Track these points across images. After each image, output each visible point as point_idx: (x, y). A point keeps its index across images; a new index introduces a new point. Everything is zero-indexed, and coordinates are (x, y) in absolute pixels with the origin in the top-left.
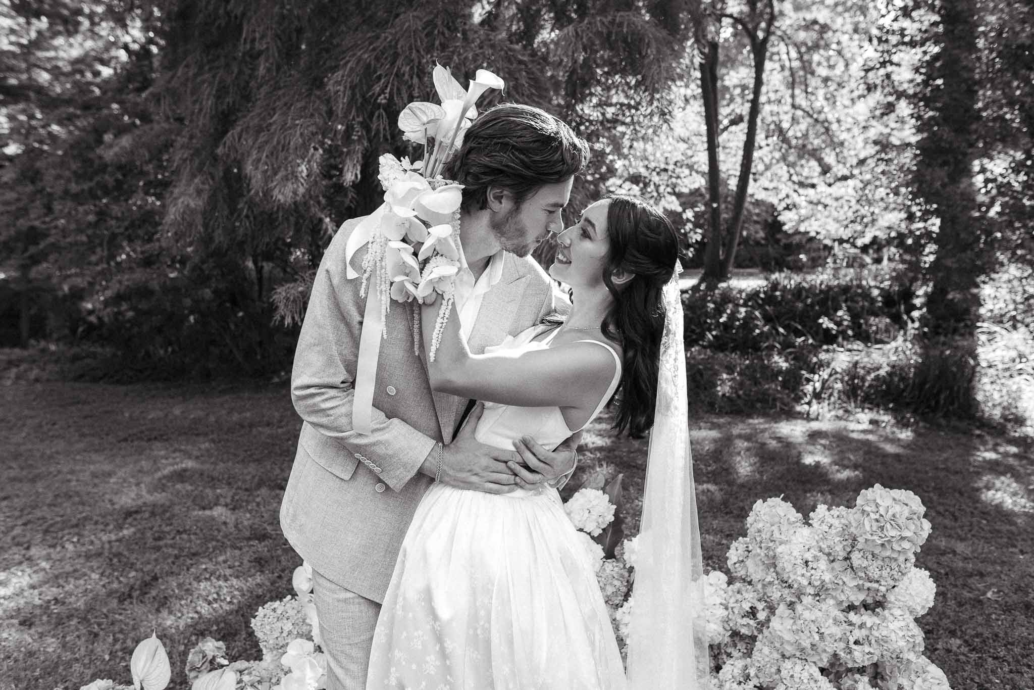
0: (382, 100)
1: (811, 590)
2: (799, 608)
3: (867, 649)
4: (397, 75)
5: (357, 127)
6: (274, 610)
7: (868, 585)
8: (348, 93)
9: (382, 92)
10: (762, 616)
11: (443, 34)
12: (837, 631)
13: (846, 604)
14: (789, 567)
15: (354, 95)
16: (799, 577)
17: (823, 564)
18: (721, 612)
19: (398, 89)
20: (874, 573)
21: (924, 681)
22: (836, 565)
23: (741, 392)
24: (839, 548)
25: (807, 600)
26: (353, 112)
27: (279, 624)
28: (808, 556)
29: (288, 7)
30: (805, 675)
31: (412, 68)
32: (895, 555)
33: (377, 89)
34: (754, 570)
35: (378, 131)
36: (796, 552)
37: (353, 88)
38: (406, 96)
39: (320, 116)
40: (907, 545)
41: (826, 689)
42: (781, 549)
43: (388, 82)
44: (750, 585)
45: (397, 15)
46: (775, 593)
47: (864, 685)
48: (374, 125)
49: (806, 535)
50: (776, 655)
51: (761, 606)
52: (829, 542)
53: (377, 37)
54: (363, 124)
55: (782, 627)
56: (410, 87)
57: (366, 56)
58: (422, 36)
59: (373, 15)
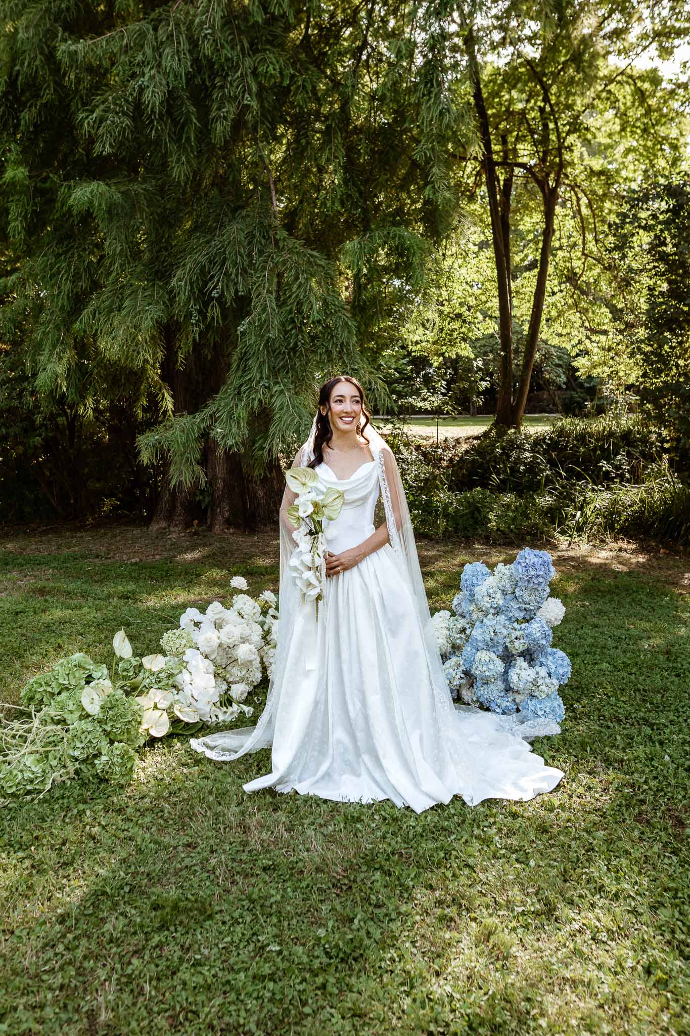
0: (215, 294)
1: (492, 611)
2: (485, 621)
3: (522, 641)
4: (225, 274)
5: (195, 313)
6: (174, 634)
7: (524, 606)
8: (188, 288)
9: (215, 288)
10: (468, 632)
11: (260, 242)
12: (505, 632)
13: (513, 619)
14: (480, 598)
15: (192, 288)
16: (486, 603)
17: (499, 595)
18: (445, 632)
19: (227, 286)
20: (527, 599)
21: (554, 659)
22: (508, 597)
24: (508, 586)
25: (490, 616)
26: (192, 303)
27: (178, 641)
28: (491, 591)
30: (488, 658)
31: (237, 270)
32: (535, 586)
33: (210, 285)
34: (466, 607)
35: (213, 318)
36: (484, 589)
37: (191, 284)
38: (232, 291)
39: (164, 303)
40: (541, 580)
41: (499, 666)
42: (476, 589)
43: (219, 280)
44: (464, 617)
45: (223, 225)
46: (475, 616)
47: (521, 662)
48: (209, 314)
49: (491, 581)
50: (474, 651)
51: (467, 626)
52: (503, 583)
53: (208, 242)
54: (200, 312)
55: (477, 633)
56: (236, 284)
57: (200, 258)
58: (245, 244)
59: (204, 223)
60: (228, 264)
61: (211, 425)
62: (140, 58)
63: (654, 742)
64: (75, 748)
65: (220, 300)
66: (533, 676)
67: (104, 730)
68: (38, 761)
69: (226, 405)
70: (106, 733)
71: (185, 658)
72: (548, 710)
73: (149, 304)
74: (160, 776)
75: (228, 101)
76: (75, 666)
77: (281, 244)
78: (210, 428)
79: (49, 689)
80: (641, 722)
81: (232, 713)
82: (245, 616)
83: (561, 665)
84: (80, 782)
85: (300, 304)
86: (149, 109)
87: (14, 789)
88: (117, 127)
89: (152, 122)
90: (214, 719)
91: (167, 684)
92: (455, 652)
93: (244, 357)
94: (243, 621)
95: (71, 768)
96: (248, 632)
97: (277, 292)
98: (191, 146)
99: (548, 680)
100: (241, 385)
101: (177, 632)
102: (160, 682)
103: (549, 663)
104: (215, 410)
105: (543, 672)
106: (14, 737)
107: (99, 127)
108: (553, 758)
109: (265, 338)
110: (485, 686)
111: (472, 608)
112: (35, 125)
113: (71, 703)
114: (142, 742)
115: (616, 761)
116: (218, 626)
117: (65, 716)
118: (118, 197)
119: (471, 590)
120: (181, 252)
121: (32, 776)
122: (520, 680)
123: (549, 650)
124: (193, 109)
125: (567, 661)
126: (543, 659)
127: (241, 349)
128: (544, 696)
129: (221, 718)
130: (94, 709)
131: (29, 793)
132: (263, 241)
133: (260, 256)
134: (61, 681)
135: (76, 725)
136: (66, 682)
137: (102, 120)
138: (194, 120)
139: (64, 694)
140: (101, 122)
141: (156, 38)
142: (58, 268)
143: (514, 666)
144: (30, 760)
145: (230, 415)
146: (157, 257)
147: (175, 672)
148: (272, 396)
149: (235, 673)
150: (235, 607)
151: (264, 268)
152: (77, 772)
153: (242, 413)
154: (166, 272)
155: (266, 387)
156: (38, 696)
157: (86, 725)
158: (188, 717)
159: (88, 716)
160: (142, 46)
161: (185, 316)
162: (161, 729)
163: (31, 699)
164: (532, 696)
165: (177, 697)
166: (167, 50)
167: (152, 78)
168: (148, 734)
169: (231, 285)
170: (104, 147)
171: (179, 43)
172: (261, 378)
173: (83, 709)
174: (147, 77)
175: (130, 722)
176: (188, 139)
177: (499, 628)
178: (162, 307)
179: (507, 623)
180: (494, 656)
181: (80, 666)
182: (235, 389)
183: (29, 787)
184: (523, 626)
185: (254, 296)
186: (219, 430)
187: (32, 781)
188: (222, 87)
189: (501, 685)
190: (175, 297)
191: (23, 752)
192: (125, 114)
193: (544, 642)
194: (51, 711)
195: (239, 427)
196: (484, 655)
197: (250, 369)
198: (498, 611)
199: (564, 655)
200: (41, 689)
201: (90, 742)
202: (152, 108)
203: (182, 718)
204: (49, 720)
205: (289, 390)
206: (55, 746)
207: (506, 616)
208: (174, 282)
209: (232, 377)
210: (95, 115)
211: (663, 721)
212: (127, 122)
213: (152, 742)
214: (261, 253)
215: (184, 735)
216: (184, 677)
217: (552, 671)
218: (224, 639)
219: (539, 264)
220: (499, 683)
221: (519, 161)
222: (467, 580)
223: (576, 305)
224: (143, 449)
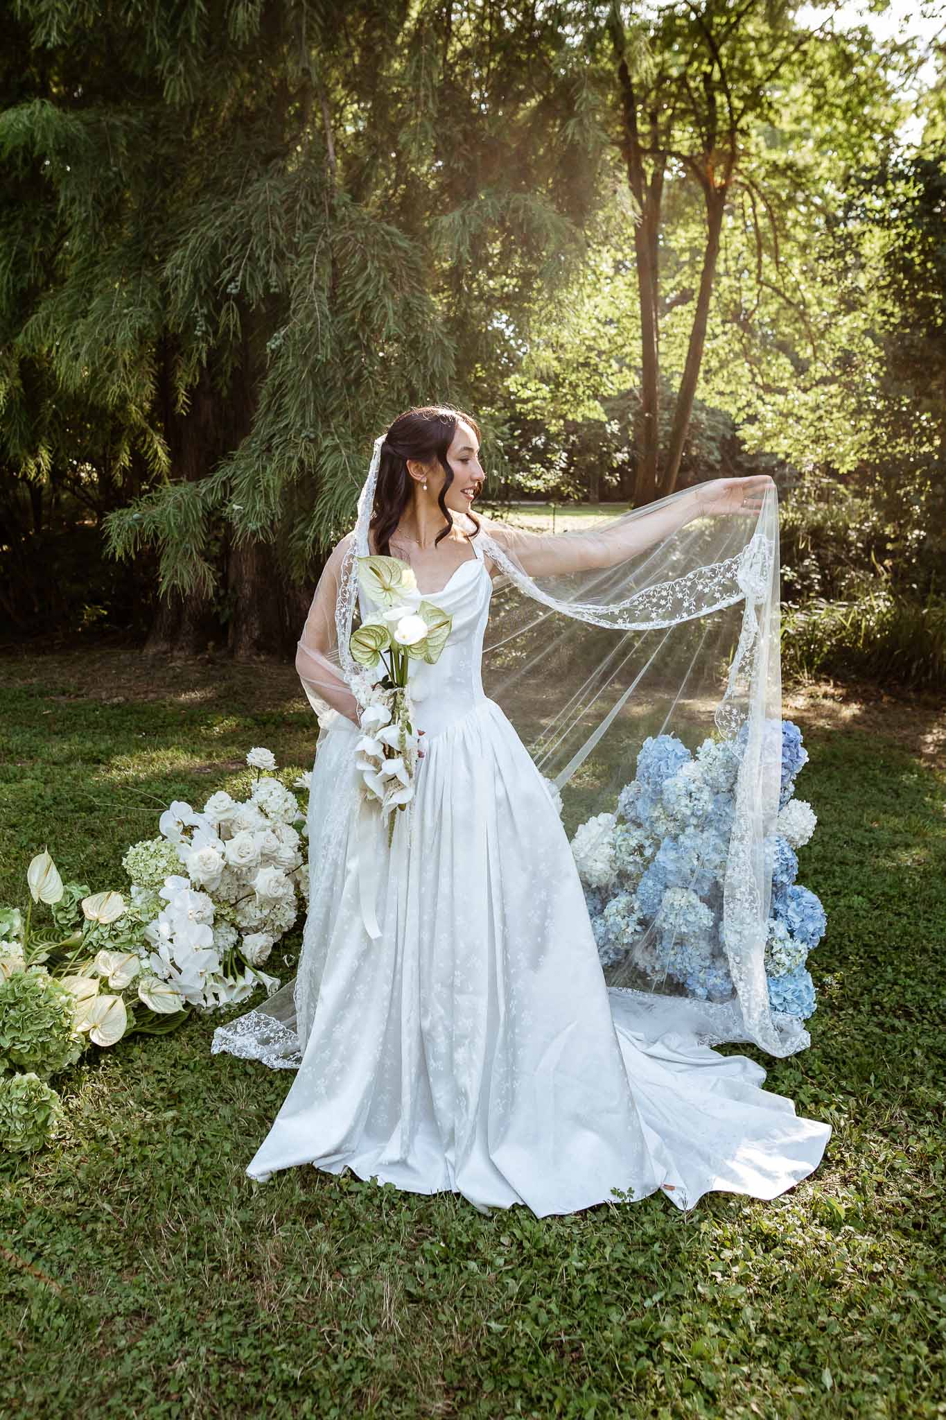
0: (232, 289)
1: (694, 821)
2: (682, 838)
4: (249, 258)
5: (201, 321)
6: (147, 848)
8: (190, 279)
9: (232, 279)
10: (648, 852)
11: (306, 209)
14: (673, 798)
15: (196, 280)
16: (683, 807)
17: (706, 795)
18: (609, 851)
19: (251, 275)
21: (799, 905)
22: (721, 797)
24: (722, 779)
25: (690, 830)
26: (196, 303)
27: (153, 861)
28: (693, 787)
29: (115, 169)
30: (685, 902)
31: (268, 252)
33: (226, 275)
34: (644, 810)
35: (228, 326)
36: (680, 785)
37: (195, 273)
38: (260, 285)
39: (153, 304)
41: (705, 916)
42: (666, 782)
43: (239, 268)
44: (639, 826)
45: (249, 182)
46: (661, 828)
48: (222, 321)
49: (690, 769)
50: (660, 887)
51: (647, 843)
52: (714, 774)
53: (225, 209)
54: (208, 318)
55: (665, 858)
56: (265, 274)
57: (211, 233)
58: (282, 211)
59: (217, 180)
60: (254, 241)
61: (223, 498)
65: (240, 298)
69: (248, 467)
71: (164, 892)
72: (789, 997)
74: (101, 1132)
77: (340, 214)
78: (221, 503)
81: (244, 989)
82: (271, 815)
83: (811, 917)
85: (367, 308)
90: (212, 1001)
91: (130, 941)
92: (622, 885)
93: (278, 391)
94: (267, 823)
96: (274, 843)
97: (333, 288)
98: (193, 46)
99: (789, 944)
100: (273, 436)
101: (153, 845)
102: (116, 936)
103: (790, 913)
104: (230, 474)
105: (780, 928)
108: (816, 1100)
109: (311, 361)
110: (677, 948)
111: (656, 814)
114: (75, 1055)
115: (928, 1107)
116: (224, 833)
118: (77, 128)
119: (656, 783)
120: (182, 225)
123: (790, 890)
125: (820, 910)
126: (778, 905)
127: (274, 379)
128: (782, 972)
129: (224, 999)
132: (311, 209)
133: (305, 232)
145: (254, 484)
147: (143, 918)
148: (320, 454)
149: (252, 913)
150: (254, 800)
151: (311, 250)
153: (273, 479)
155: (311, 440)
158: (163, 1002)
161: (186, 325)
162: (112, 1031)
165: (145, 963)
168: (88, 1039)
169: (259, 275)
172: (303, 425)
178: (150, 310)
180: (694, 899)
182: (262, 443)
185: (294, 293)
186: (236, 507)
189: (705, 948)
190: (169, 294)
193: (785, 876)
195: (267, 503)
196: (678, 897)
197: (286, 411)
199: (815, 898)
203: (151, 1006)
205: (347, 446)
207: (717, 829)
208: (168, 270)
209: (260, 423)
213: (93, 1054)
214: (307, 226)
215: (155, 1035)
216: (160, 929)
217: (796, 926)
218: (233, 858)
219: (696, 295)
220: (703, 944)
221: (675, 148)
222: (648, 767)
223: (745, 352)
224: (114, 535)
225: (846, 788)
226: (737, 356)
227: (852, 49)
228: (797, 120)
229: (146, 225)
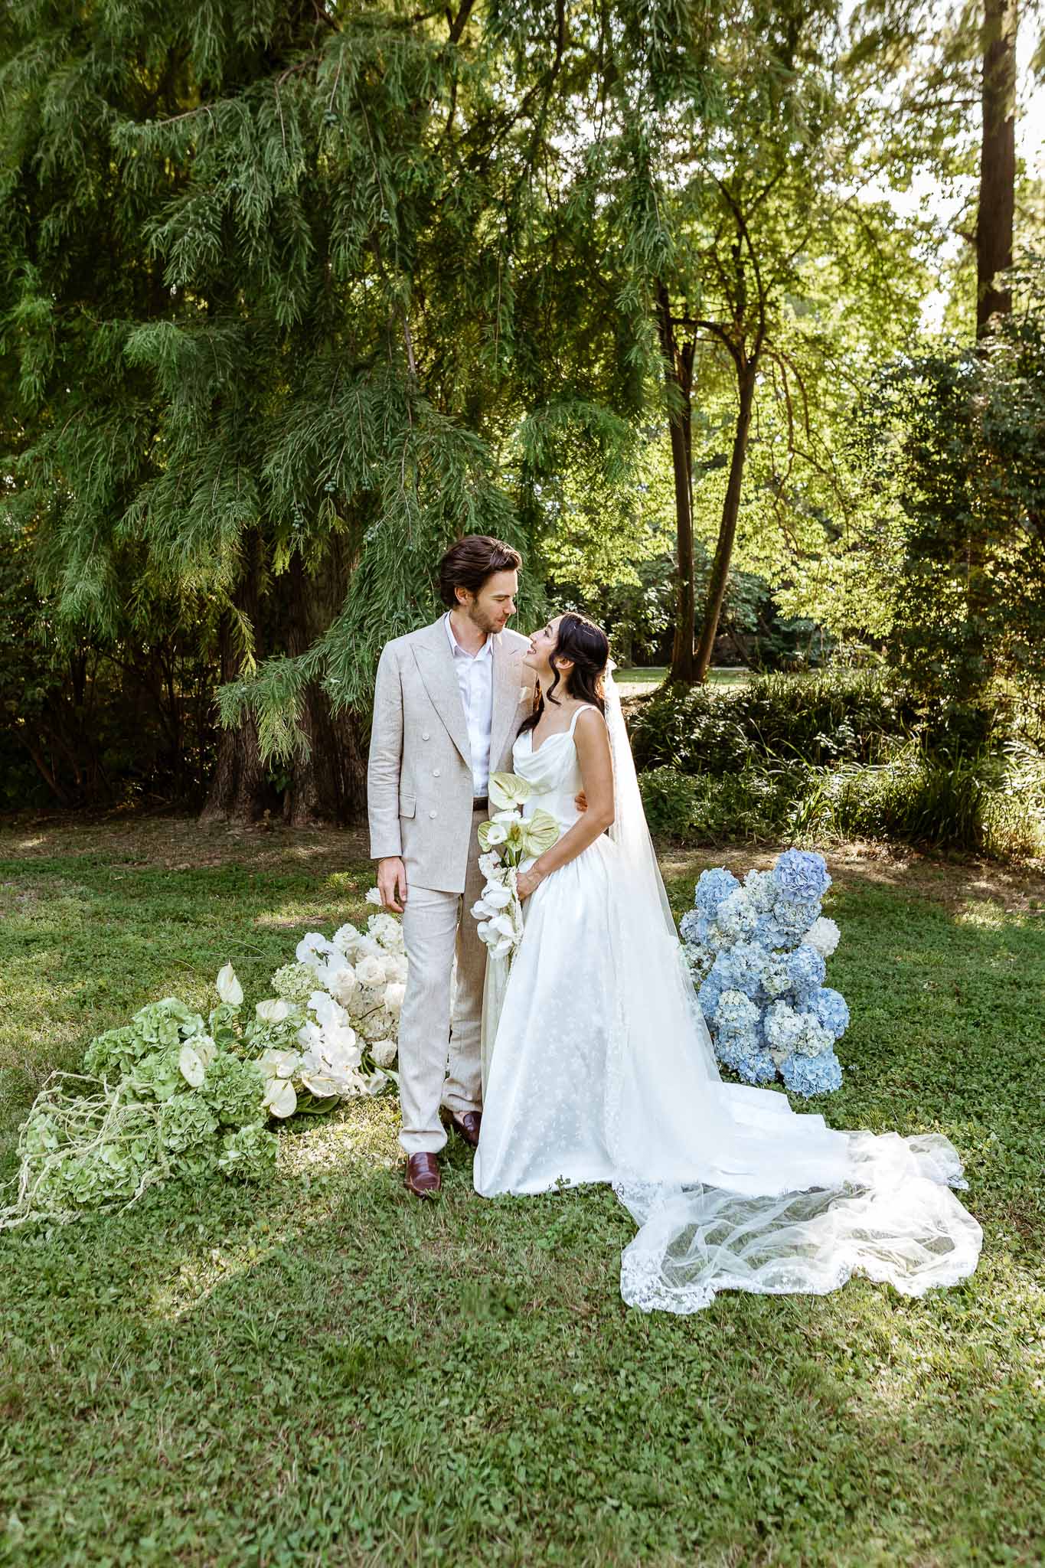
0: (329, 487)
1: (743, 936)
2: (733, 948)
3: (784, 977)
4: (344, 460)
5: (298, 515)
6: (290, 971)
7: (786, 929)
8: (290, 477)
9: (329, 478)
10: (705, 965)
11: (393, 416)
13: (770, 948)
14: (726, 917)
15: (296, 478)
16: (733, 925)
17: (752, 914)
19: (347, 477)
20: (791, 919)
21: (827, 1002)
22: (764, 916)
23: (711, 822)
24: (765, 901)
25: (740, 943)
26: (295, 499)
27: (298, 980)
28: (741, 908)
30: (737, 1001)
31: (361, 454)
32: (803, 901)
33: (322, 475)
34: (703, 930)
35: (326, 520)
36: (731, 907)
37: (294, 472)
38: (354, 483)
39: (253, 498)
40: (812, 892)
41: (753, 1012)
42: (720, 905)
43: (334, 468)
44: (698, 945)
45: (338, 391)
46: (716, 943)
47: (782, 1007)
48: (320, 515)
49: (739, 893)
50: (717, 992)
51: (705, 958)
52: (758, 897)
53: (318, 414)
54: (305, 512)
55: (720, 967)
56: (359, 474)
57: (307, 437)
58: (372, 419)
59: (310, 387)
60: (348, 446)
61: (320, 674)
62: (232, 149)
63: (969, 1115)
64: (170, 1135)
65: (336, 495)
66: (800, 1025)
67: (213, 1109)
68: (120, 1155)
69: (343, 645)
70: (216, 1113)
71: (310, 1005)
72: (821, 1073)
73: (230, 500)
75: (356, 217)
76: (167, 1016)
77: (423, 420)
78: (320, 677)
79: (129, 1050)
80: (945, 1087)
81: (378, 1083)
82: (386, 945)
83: (837, 1012)
84: (179, 1184)
86: (246, 222)
87: (87, 1196)
88: (198, 246)
89: (249, 240)
90: (354, 1092)
91: (287, 1043)
93: (368, 577)
94: (384, 951)
95: (166, 1162)
96: (393, 967)
98: (303, 279)
99: (820, 1032)
100: (364, 618)
101: (297, 968)
102: (276, 1038)
103: (820, 1008)
104: (327, 651)
105: (813, 1020)
106: (82, 1119)
107: (172, 246)
109: (403, 552)
110: (731, 1040)
111: (711, 932)
112: (63, 239)
113: (162, 1069)
114: (261, 1123)
117: (155, 1089)
118: (191, 344)
119: (711, 907)
121: (112, 1177)
122: (782, 1032)
123: (820, 990)
124: (305, 226)
125: (844, 1006)
126: (811, 1003)
128: (814, 1054)
129: (364, 1089)
130: (197, 1078)
131: (107, 1201)
132: (397, 415)
133: (393, 437)
134: (146, 1038)
135: (172, 1101)
136: (154, 1040)
137: (175, 235)
138: (309, 242)
139: (152, 1058)
140: (175, 239)
141: (255, 123)
142: (93, 443)
143: (773, 1013)
144: (108, 1154)
145: (350, 660)
146: (240, 433)
147: (297, 1024)
149: (376, 1026)
150: (373, 931)
151: (399, 453)
152: (174, 1169)
153: (365, 657)
154: (253, 454)
156: (113, 1061)
157: (187, 1102)
158: (320, 1088)
159: (188, 1088)
160: (235, 133)
161: (284, 517)
162: (285, 1108)
163: (102, 1064)
164: (798, 1055)
165: (301, 1061)
166: (272, 141)
167: (250, 179)
168: (269, 1114)
169: (352, 474)
170: (179, 273)
171: (288, 132)
172: (395, 607)
173: (182, 1078)
174: (243, 177)
175: (248, 1096)
176: (298, 268)
177: (754, 959)
178: (250, 504)
179: (763, 951)
180: (745, 999)
181: (171, 1016)
182: (355, 625)
183: (107, 1193)
184: (785, 956)
185: (385, 492)
186: (333, 681)
187: (111, 1185)
188: (348, 197)
189: (754, 1040)
190: (269, 489)
191: (96, 1143)
192: (209, 227)
193: (815, 978)
194: (131, 1081)
195: (362, 678)
196: (731, 997)
197: (377, 594)
198: (750, 937)
199: (840, 996)
200: (118, 1050)
201: (193, 1126)
202: (251, 222)
203: (312, 1091)
204: (130, 1095)
206: (140, 1132)
207: (761, 942)
208: (268, 469)
209: (351, 606)
210: (166, 227)
211: (975, 1086)
212: (212, 239)
213: (274, 1124)
214: (394, 432)
215: (313, 1115)
216: (310, 1033)
217: (825, 1019)
218: (363, 978)
219: (730, 461)
220: (752, 1036)
221: (705, 319)
222: (704, 893)
223: (779, 518)
224: (225, 706)
225: (875, 929)
226: (771, 522)
227: (875, 224)
228: (825, 289)
229: (240, 426)
